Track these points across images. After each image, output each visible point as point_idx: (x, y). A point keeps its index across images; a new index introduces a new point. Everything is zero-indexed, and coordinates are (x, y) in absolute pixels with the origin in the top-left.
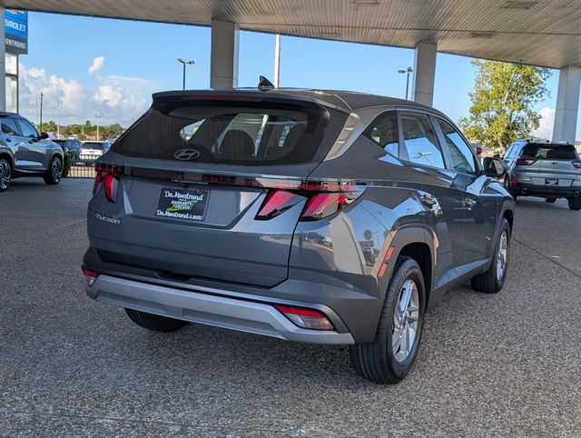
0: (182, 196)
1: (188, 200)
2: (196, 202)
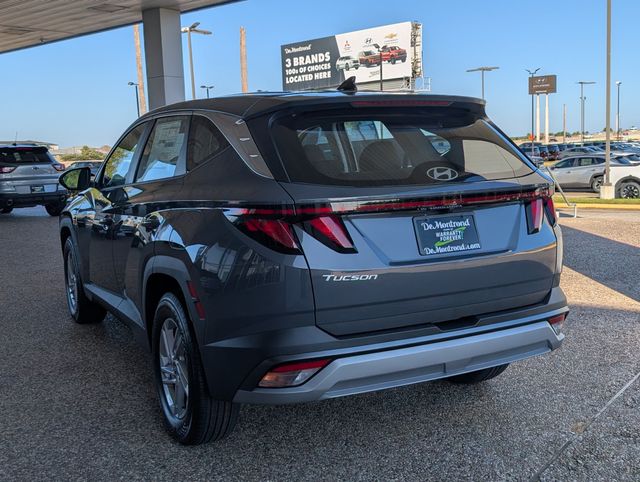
0: (446, 225)
1: (454, 228)
2: (464, 228)
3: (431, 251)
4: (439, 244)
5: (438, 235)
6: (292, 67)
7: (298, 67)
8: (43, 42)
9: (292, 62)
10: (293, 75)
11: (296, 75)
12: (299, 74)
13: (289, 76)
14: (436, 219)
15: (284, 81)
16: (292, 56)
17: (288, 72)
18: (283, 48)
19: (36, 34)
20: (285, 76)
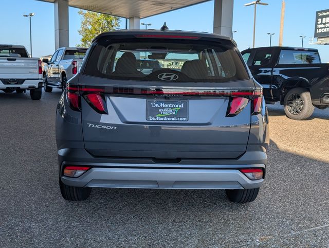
0: (167, 106)
1: (172, 108)
2: (179, 109)
3: (153, 119)
4: (159, 115)
5: (160, 110)
6: (321, 23)
7: (325, 24)
8: (172, 9)
9: (322, 21)
10: (321, 28)
11: (323, 28)
12: (325, 27)
13: (319, 29)
14: (161, 102)
15: (316, 31)
16: (322, 17)
17: (319, 26)
18: (317, 12)
19: (169, 5)
20: (316, 28)
